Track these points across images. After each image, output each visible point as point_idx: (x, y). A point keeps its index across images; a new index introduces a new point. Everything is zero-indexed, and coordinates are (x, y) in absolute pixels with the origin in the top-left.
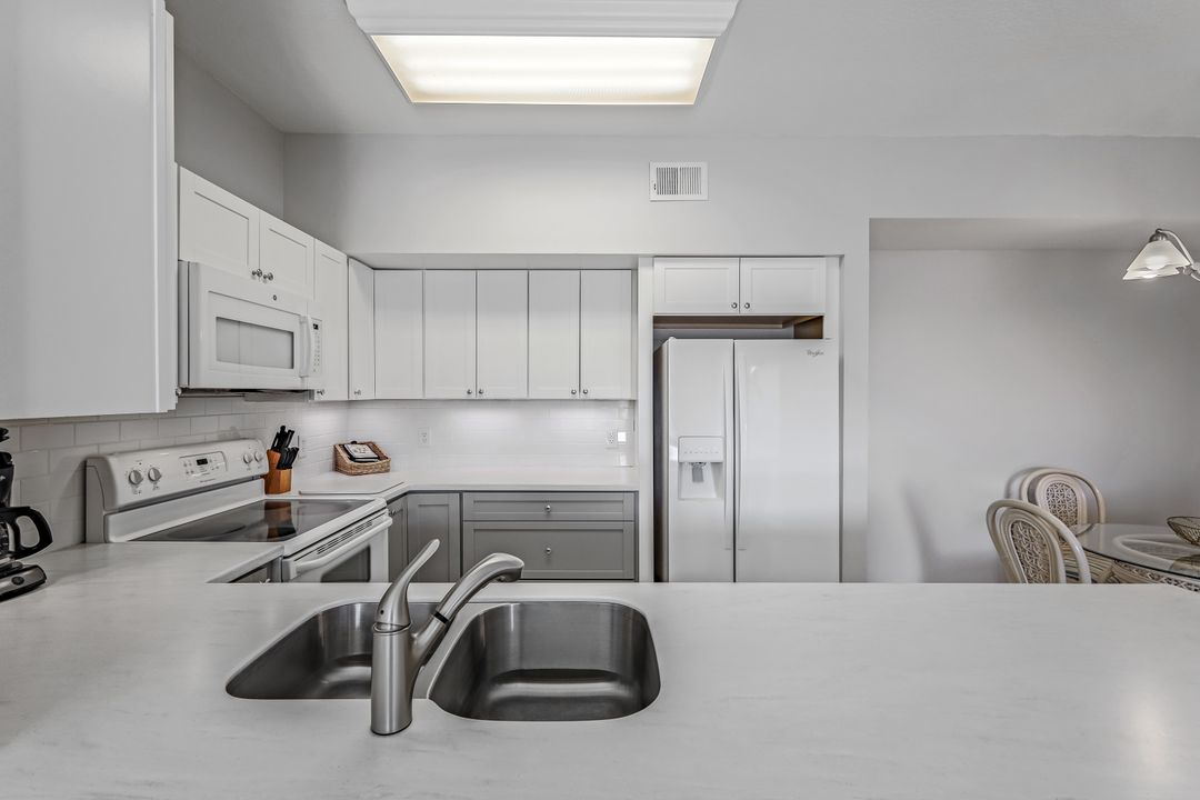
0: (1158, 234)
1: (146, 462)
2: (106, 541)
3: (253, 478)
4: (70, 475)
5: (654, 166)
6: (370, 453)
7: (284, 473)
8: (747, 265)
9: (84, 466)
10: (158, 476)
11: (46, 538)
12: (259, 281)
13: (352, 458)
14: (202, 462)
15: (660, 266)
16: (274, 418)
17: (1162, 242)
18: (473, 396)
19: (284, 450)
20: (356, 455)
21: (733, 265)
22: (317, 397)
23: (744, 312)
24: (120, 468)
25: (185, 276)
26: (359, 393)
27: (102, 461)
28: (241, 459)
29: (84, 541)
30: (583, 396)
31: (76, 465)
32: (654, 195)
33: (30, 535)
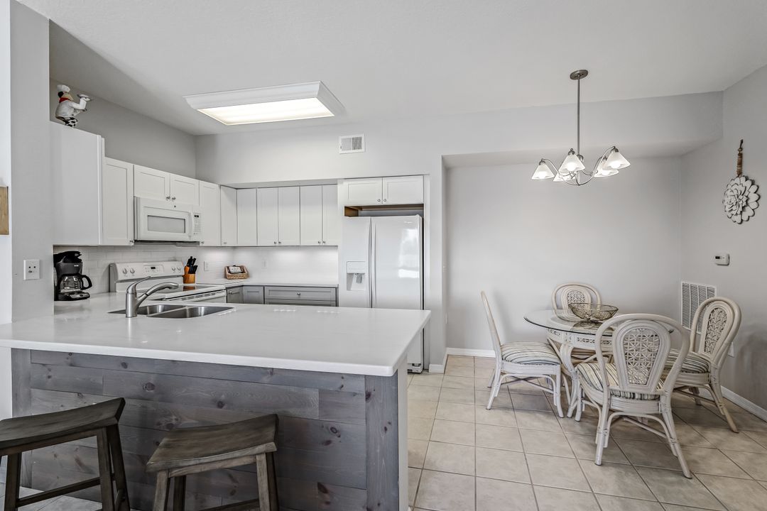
0: (542, 161)
1: (130, 267)
2: (116, 292)
3: (178, 276)
4: (104, 270)
5: (341, 138)
6: (239, 270)
7: (191, 276)
8: (386, 180)
9: (109, 267)
10: (134, 272)
11: (90, 285)
12: (170, 201)
13: (230, 272)
14: (153, 268)
15: (346, 183)
16: (187, 253)
17: (543, 165)
18: (277, 244)
19: (192, 266)
20: (231, 271)
21: (379, 181)
22: (201, 245)
23: (384, 203)
24: (120, 268)
25: (135, 202)
26: (225, 243)
27: (114, 264)
28: (171, 268)
29: (109, 291)
30: (324, 244)
31: (107, 266)
32: (341, 151)
33: (86, 284)
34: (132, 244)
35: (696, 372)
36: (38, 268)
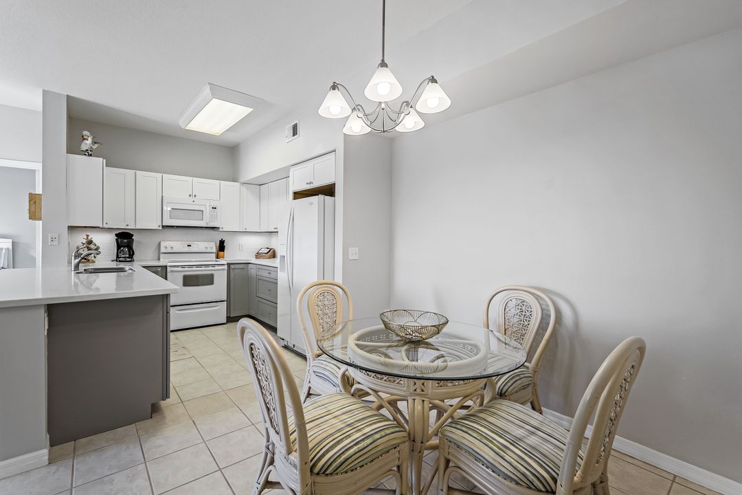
1: (170, 244)
3: (212, 253)
5: (287, 127)
8: (313, 162)
10: (173, 248)
14: (189, 246)
15: (292, 170)
22: (221, 230)
23: (312, 186)
27: (161, 242)
28: (203, 246)
32: (287, 140)
34: (161, 228)
35: (512, 480)
36: (57, 239)
